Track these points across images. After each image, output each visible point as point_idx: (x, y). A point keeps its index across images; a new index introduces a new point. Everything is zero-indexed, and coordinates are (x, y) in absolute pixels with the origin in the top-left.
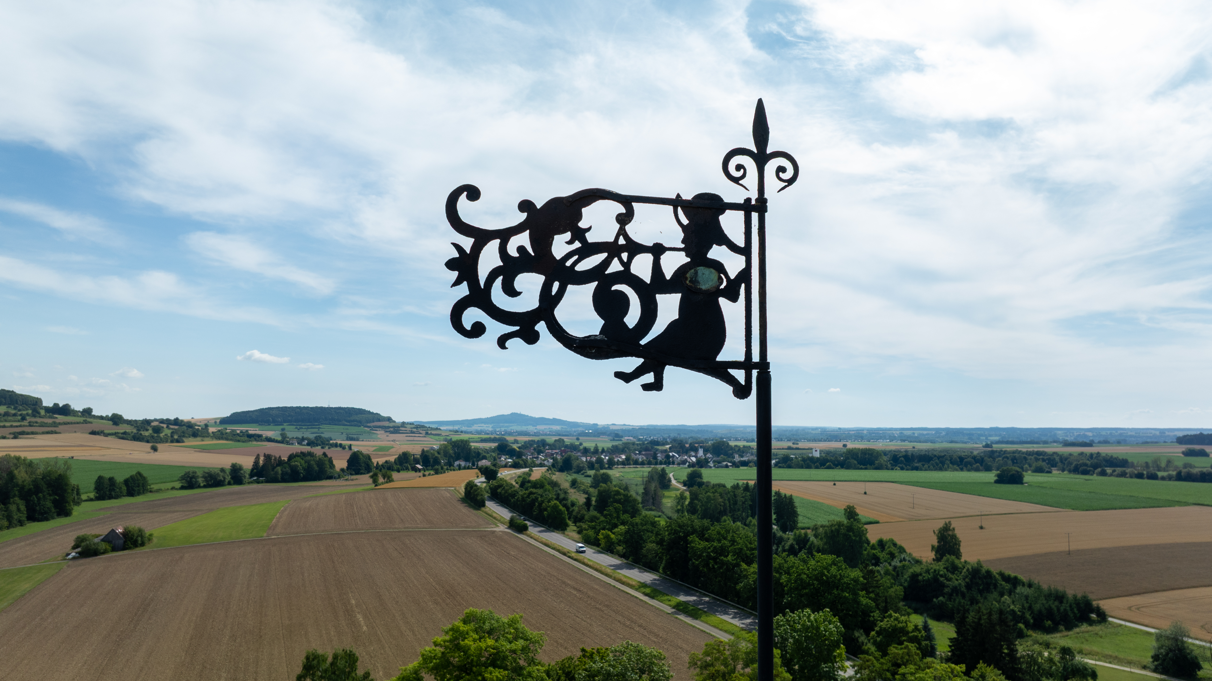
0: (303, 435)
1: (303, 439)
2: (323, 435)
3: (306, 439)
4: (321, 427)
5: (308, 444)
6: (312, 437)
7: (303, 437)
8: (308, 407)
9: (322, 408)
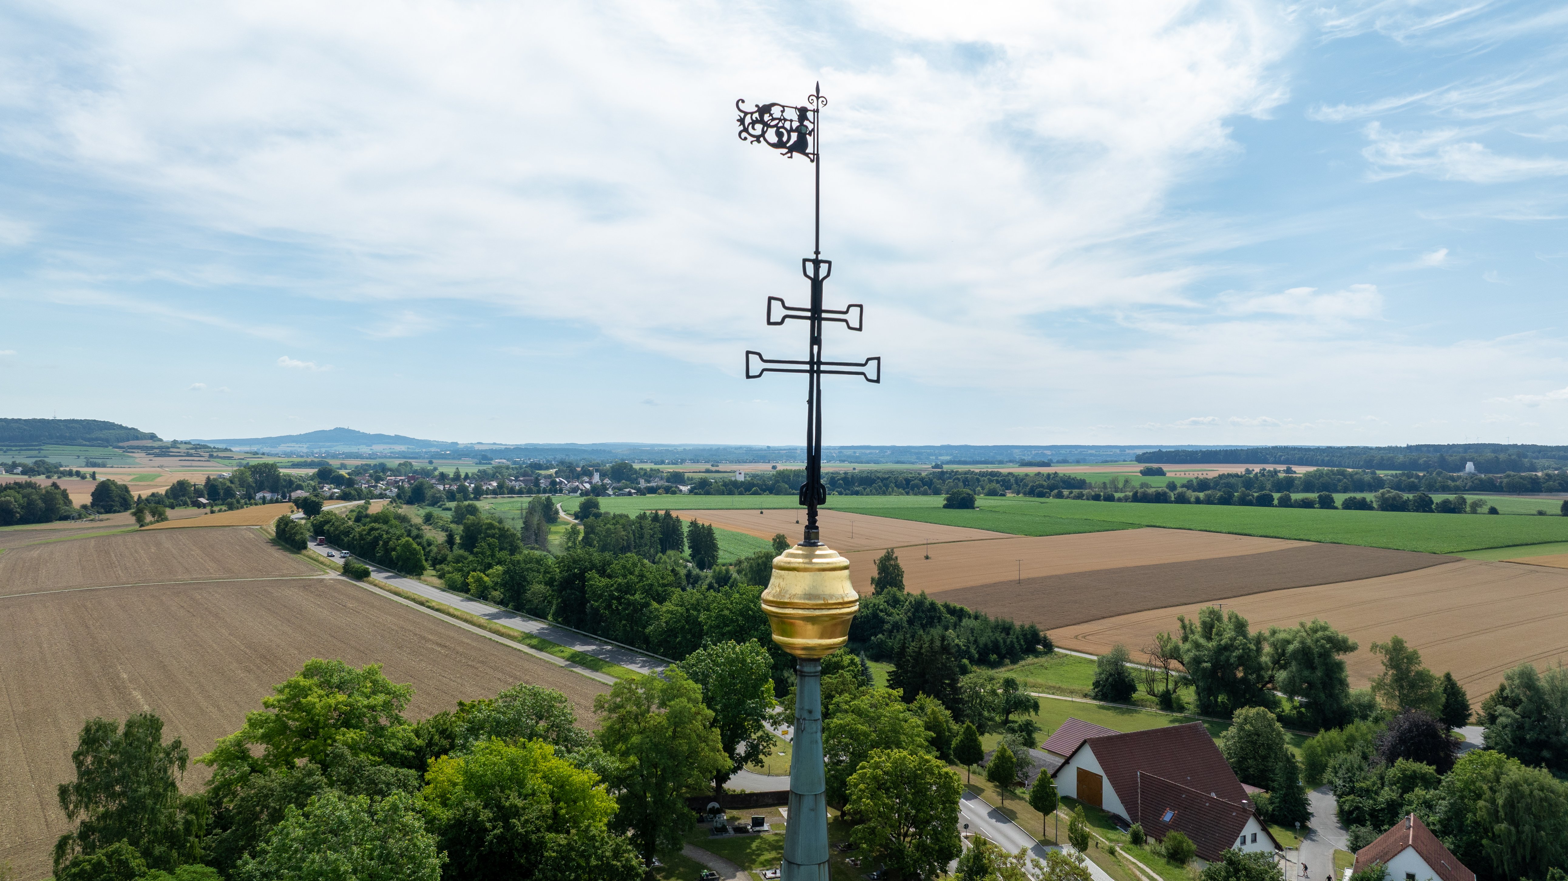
0: (14, 460)
1: (15, 465)
2: (46, 459)
3: (20, 465)
4: (42, 447)
5: (23, 473)
6: (30, 462)
7: (14, 463)
8: (20, 420)
9: (42, 421)
